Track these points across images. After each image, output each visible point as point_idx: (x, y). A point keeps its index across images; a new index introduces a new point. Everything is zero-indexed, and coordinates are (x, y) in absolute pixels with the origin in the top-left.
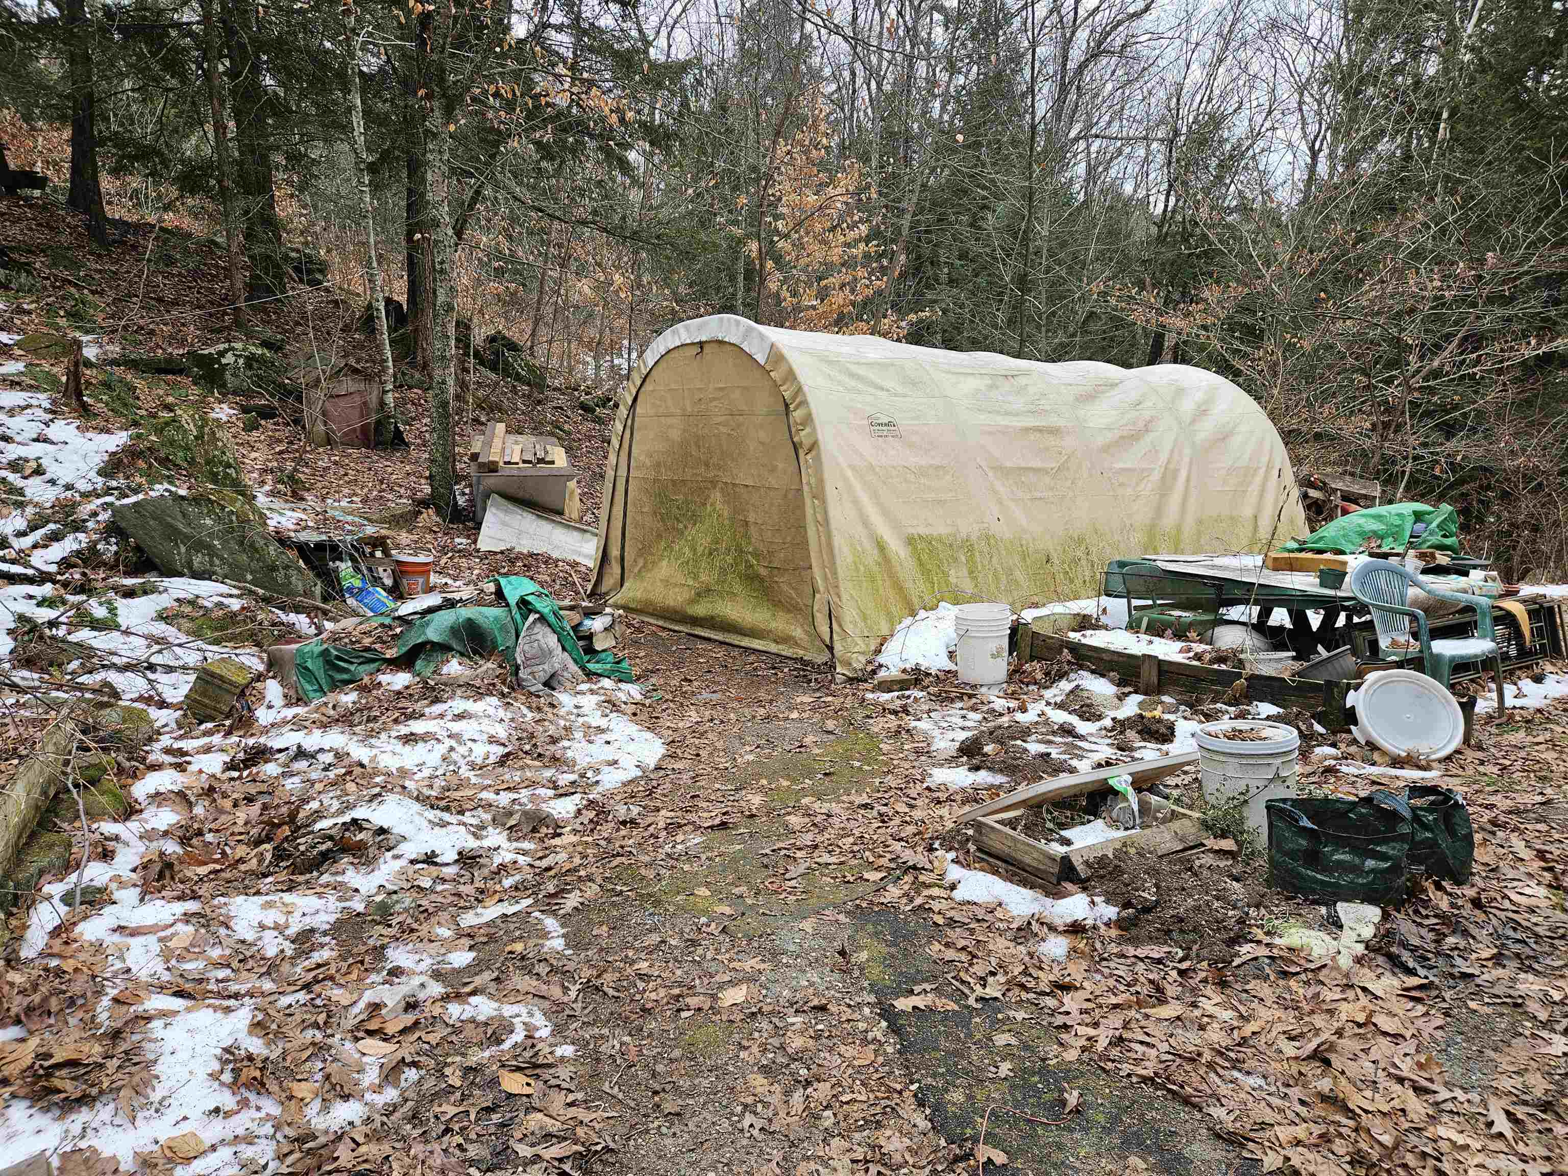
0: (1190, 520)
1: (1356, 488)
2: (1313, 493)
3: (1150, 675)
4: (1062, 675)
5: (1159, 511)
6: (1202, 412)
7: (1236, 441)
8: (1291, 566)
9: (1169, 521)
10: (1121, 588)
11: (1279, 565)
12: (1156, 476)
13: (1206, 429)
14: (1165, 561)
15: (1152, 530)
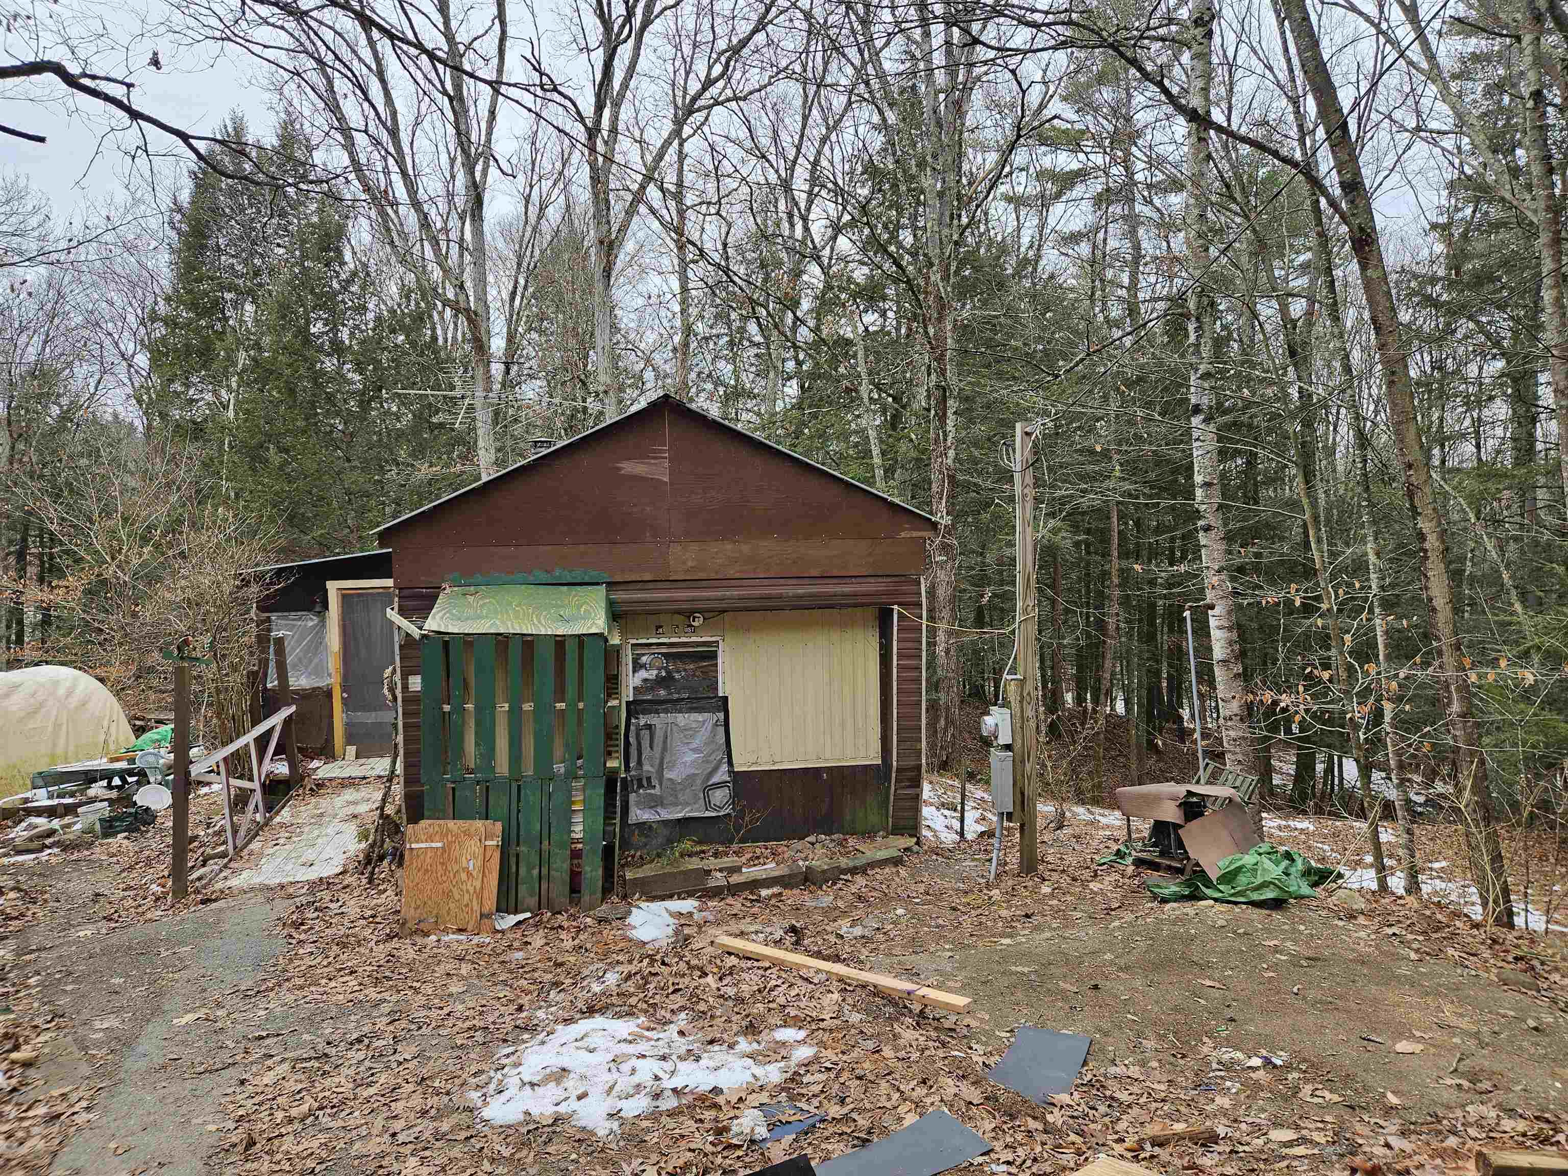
0: (71, 748)
1: (162, 717)
2: (138, 723)
3: (61, 810)
4: (21, 821)
5: (55, 745)
6: (70, 693)
7: (90, 706)
8: (118, 760)
9: (60, 751)
10: (41, 783)
11: (113, 760)
12: (50, 729)
13: (74, 702)
14: (61, 768)
15: (53, 757)
